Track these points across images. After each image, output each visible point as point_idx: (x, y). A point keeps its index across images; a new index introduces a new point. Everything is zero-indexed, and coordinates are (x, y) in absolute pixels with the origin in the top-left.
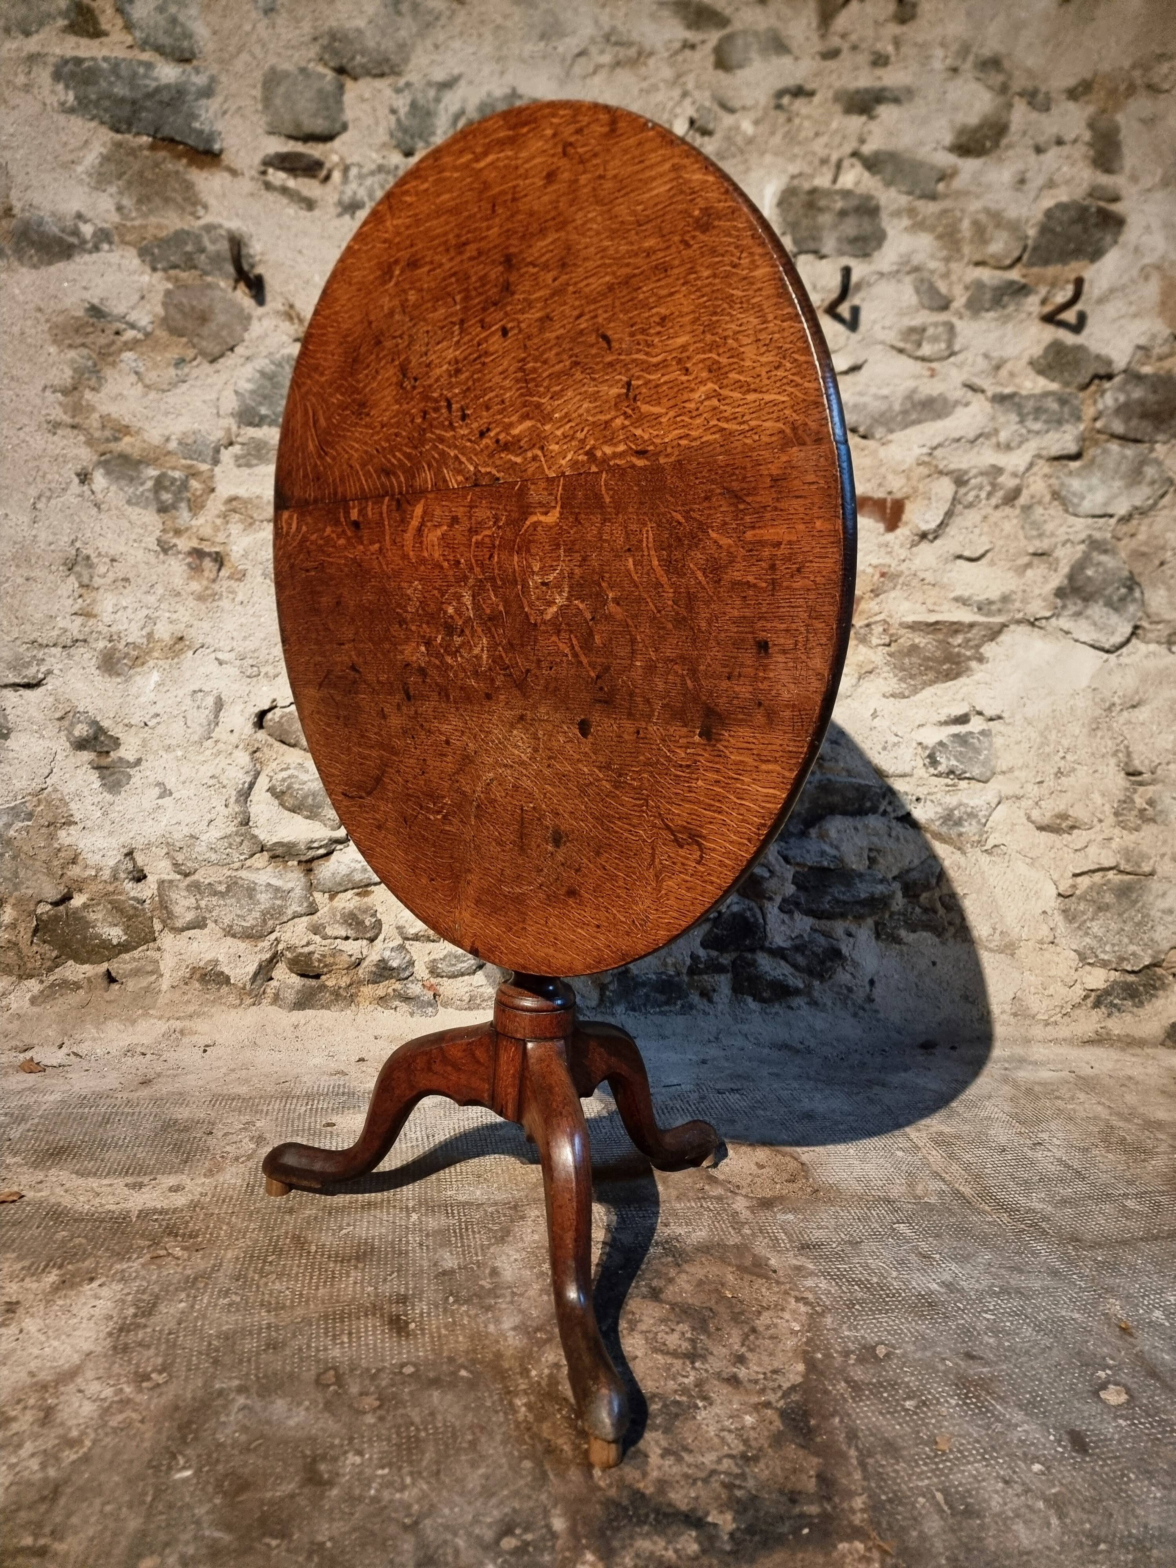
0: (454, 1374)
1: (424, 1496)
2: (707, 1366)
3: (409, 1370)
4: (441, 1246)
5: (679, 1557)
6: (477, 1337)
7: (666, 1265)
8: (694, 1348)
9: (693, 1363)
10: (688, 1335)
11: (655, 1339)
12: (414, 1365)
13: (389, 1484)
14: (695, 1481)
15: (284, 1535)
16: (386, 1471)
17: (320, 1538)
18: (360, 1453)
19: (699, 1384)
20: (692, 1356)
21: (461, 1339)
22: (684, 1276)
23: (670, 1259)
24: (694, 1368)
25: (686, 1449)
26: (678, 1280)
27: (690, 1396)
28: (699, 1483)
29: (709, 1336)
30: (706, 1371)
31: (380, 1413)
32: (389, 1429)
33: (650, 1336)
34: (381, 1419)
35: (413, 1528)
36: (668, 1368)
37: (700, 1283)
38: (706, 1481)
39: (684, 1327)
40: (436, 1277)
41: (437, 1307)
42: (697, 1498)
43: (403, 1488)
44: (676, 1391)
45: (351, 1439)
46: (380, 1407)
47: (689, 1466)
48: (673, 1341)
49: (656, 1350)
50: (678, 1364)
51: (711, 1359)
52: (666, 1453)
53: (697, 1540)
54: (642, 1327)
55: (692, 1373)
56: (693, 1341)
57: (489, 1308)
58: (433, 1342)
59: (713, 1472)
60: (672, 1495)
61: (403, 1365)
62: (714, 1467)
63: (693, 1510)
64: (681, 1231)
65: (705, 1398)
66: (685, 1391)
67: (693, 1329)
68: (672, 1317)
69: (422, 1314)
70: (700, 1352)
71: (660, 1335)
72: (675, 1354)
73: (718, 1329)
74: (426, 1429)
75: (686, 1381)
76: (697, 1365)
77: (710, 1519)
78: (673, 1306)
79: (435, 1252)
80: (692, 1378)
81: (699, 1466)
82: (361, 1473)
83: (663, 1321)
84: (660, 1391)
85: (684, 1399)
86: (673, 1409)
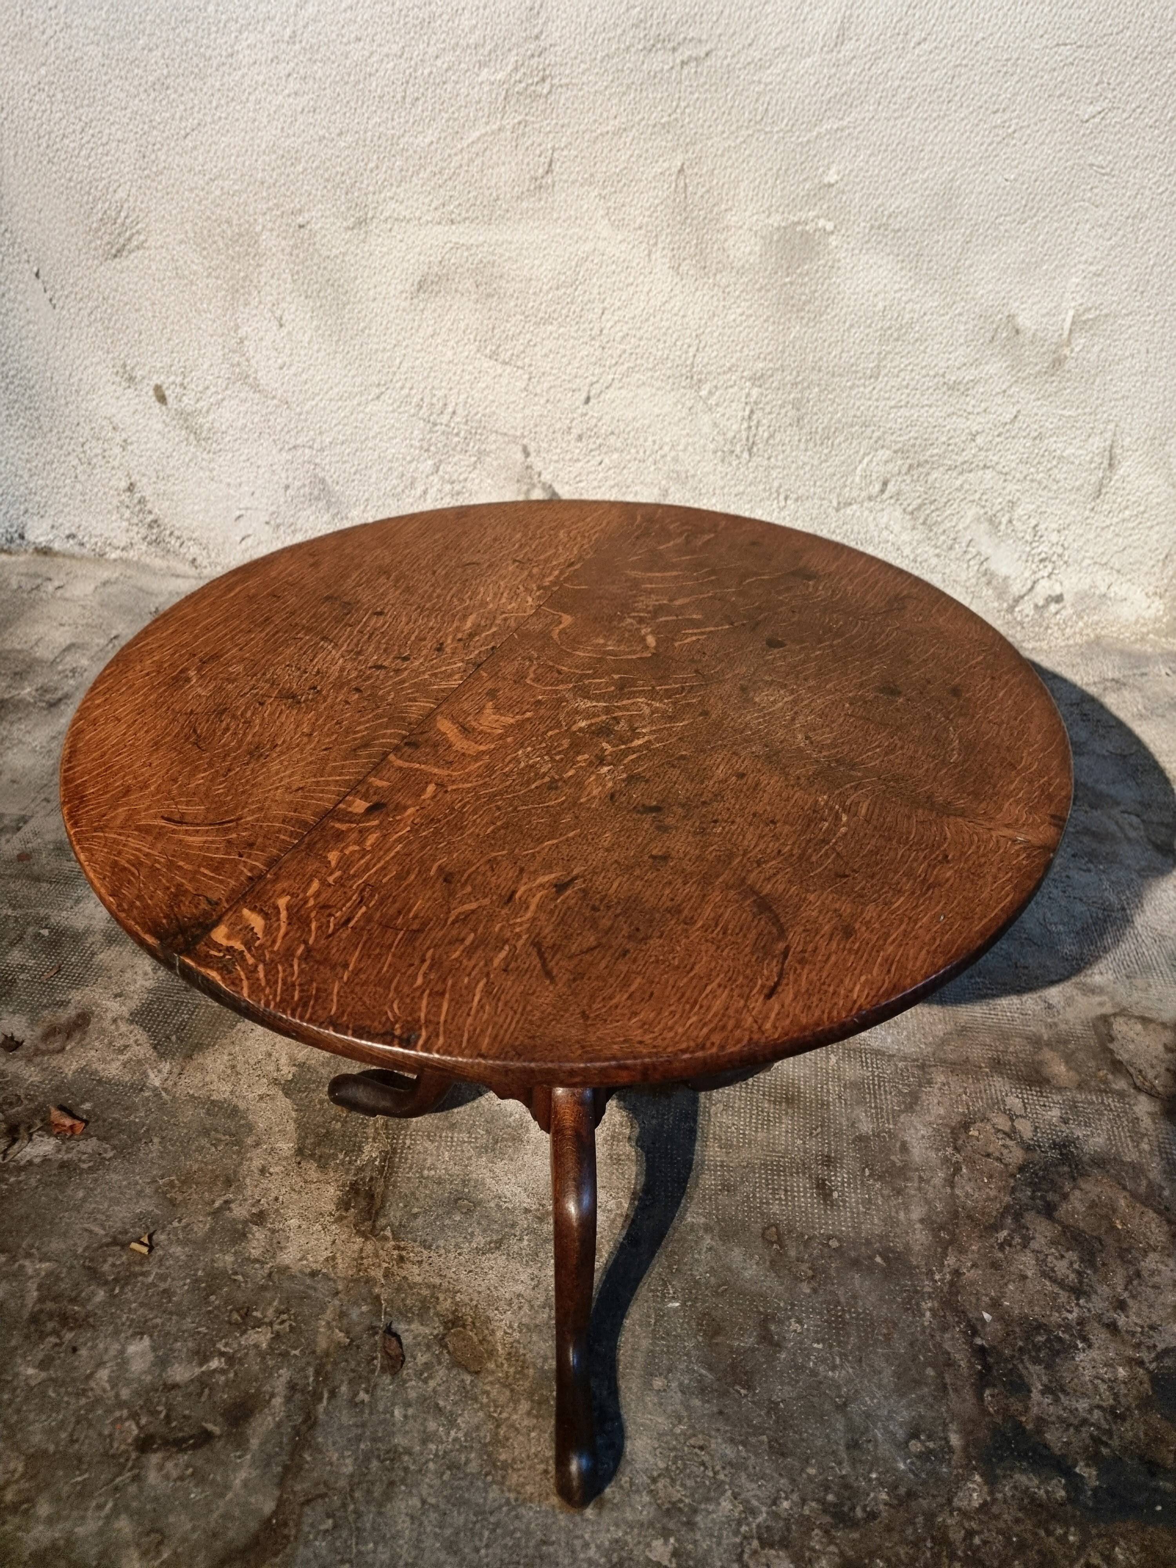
0: (871, 1258)
1: (849, 1381)
2: (1090, 1305)
3: (834, 1244)
4: (858, 1103)
5: (1049, 1498)
6: (890, 1221)
7: (1060, 1175)
8: (1081, 1282)
9: (1078, 1299)
10: (1076, 1266)
11: (1044, 1260)
12: (839, 1240)
13: (824, 1361)
14: (1069, 1425)
15: (749, 1387)
16: (820, 1346)
17: (774, 1398)
18: (800, 1322)
19: (1081, 1322)
20: (1078, 1291)
21: (876, 1221)
22: (1077, 1193)
23: (1066, 1169)
24: (1078, 1305)
25: (1063, 1391)
26: (1072, 1197)
27: (1072, 1335)
28: (1072, 1430)
29: (1096, 1270)
30: (1089, 1310)
31: (814, 1284)
32: (821, 1303)
33: (1041, 1257)
34: (815, 1291)
35: (842, 1408)
36: (1055, 1297)
37: (1093, 1205)
38: (1077, 1429)
39: (1072, 1255)
40: (853, 1142)
41: (855, 1178)
42: (1068, 1444)
43: (834, 1368)
44: (1060, 1326)
45: (793, 1305)
46: (813, 1277)
47: (1064, 1409)
48: (1061, 1268)
49: (1044, 1274)
50: (1063, 1296)
51: (1094, 1297)
52: (1047, 1390)
53: (1065, 1488)
54: (1034, 1245)
55: (1076, 1309)
56: (1079, 1273)
57: (899, 1192)
58: (852, 1218)
59: (1085, 1422)
60: (1048, 1436)
61: (829, 1238)
62: (1086, 1415)
63: (1064, 1456)
64: (1079, 1133)
65: (1085, 1339)
66: (1067, 1327)
67: (1082, 1260)
68: (1062, 1241)
69: (843, 1183)
70: (1086, 1288)
71: (1050, 1258)
72: (1061, 1284)
73: (1104, 1264)
74: (850, 1312)
75: (1070, 1316)
76: (1082, 1301)
77: (1077, 1470)
78: (1066, 1228)
79: (853, 1110)
80: (1075, 1315)
81: (1073, 1411)
82: (801, 1343)
83: (1053, 1243)
84: (1044, 1321)
85: (1066, 1337)
86: (1057, 1346)
